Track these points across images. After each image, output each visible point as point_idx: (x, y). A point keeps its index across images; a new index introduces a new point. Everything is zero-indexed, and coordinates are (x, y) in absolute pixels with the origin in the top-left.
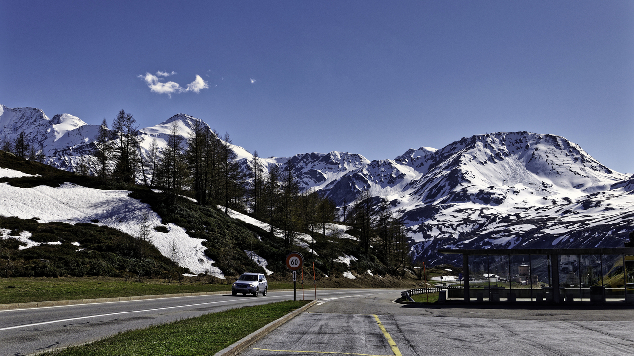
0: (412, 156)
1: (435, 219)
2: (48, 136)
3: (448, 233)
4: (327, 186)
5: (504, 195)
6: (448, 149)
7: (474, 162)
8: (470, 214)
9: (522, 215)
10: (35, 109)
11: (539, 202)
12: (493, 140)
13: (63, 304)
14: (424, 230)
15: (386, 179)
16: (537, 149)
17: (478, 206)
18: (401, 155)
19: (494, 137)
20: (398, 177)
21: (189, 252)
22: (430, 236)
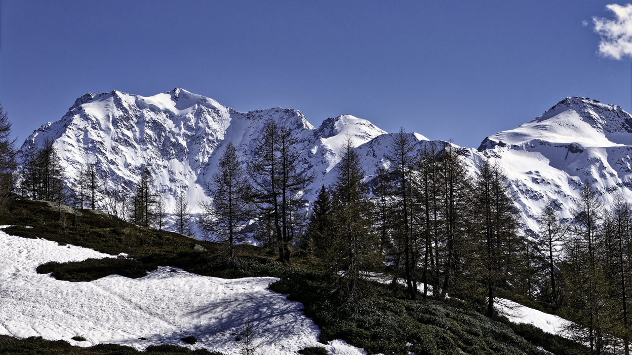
2: (312, 161)
10: (287, 111)
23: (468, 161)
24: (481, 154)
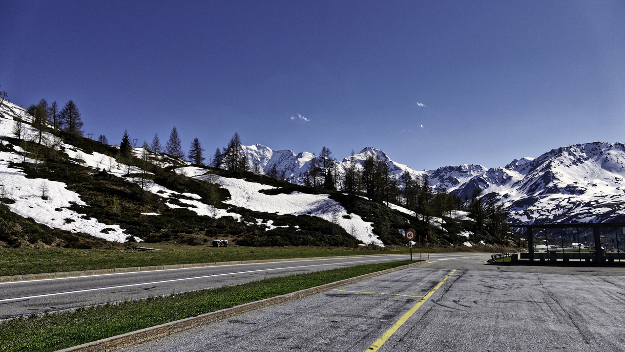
0: (517, 164)
1: (535, 206)
2: (296, 165)
3: (545, 215)
4: (460, 187)
5: (585, 187)
6: (542, 158)
7: (561, 166)
8: (560, 202)
9: (600, 201)
10: (288, 150)
11: (613, 191)
12: (575, 150)
13: (269, 262)
14: (528, 214)
15: (499, 180)
16: (609, 154)
17: (567, 196)
18: (509, 164)
19: (575, 147)
20: (508, 178)
21: (363, 231)
22: (532, 218)
23: (339, 165)
24: (343, 163)
